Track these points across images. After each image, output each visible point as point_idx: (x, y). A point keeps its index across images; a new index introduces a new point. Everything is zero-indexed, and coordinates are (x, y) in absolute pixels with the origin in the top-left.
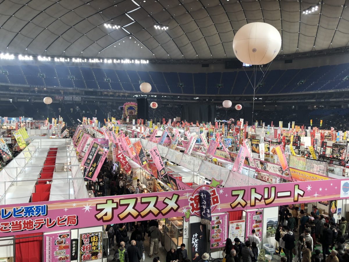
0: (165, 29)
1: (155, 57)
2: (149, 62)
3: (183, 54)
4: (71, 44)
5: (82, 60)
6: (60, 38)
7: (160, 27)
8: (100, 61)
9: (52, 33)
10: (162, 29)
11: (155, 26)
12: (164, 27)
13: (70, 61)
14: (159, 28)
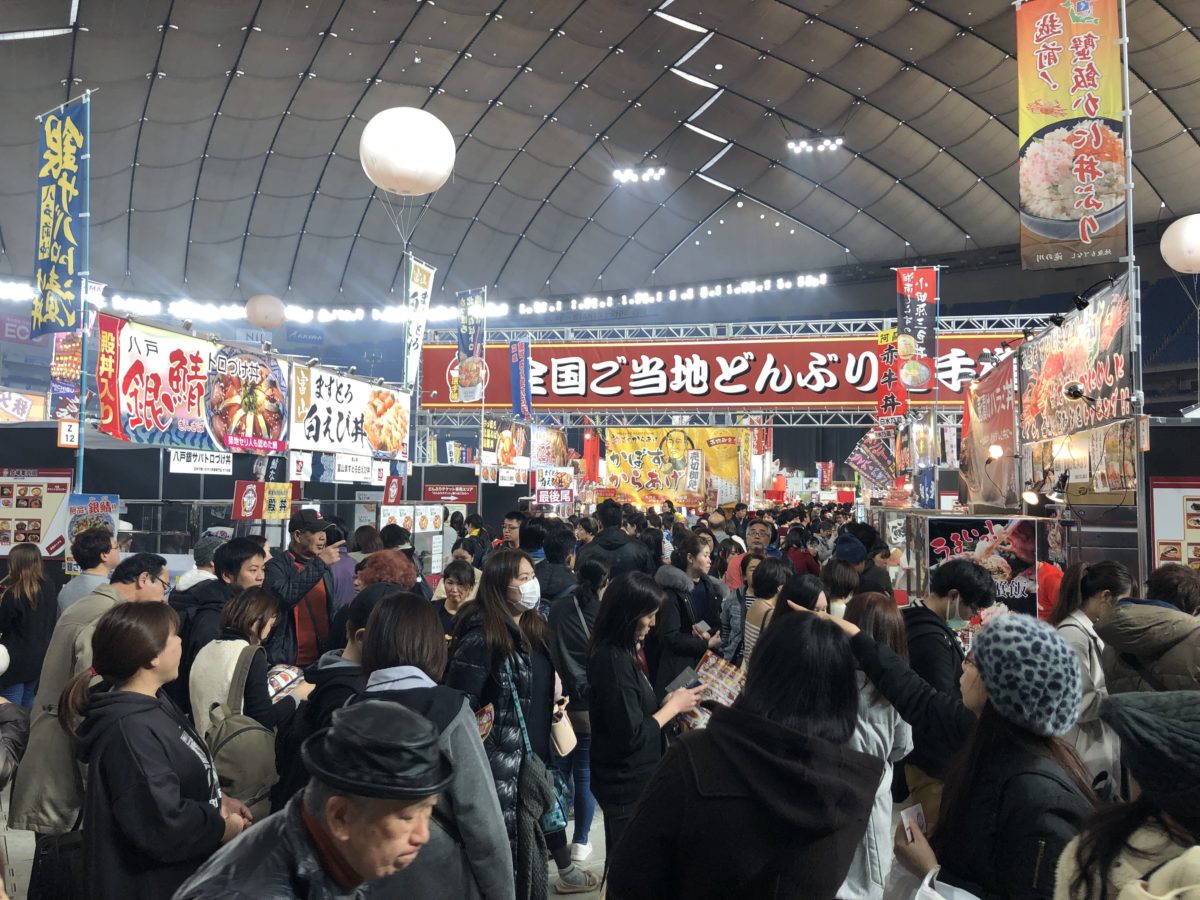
0: (833, 148)
1: (852, 260)
2: (828, 279)
3: (966, 233)
4: (559, 256)
5: (599, 303)
6: (523, 243)
7: (809, 144)
8: (655, 297)
9: (495, 230)
10: (821, 148)
11: (791, 145)
12: (827, 142)
13: (563, 309)
14: (810, 149)
